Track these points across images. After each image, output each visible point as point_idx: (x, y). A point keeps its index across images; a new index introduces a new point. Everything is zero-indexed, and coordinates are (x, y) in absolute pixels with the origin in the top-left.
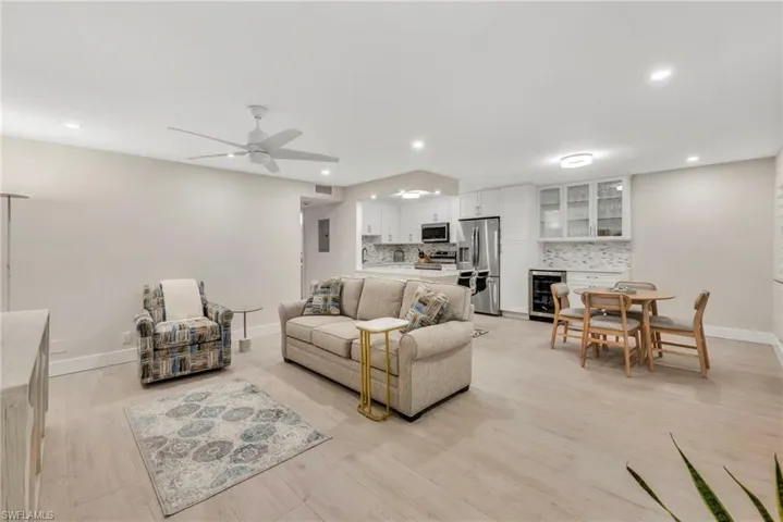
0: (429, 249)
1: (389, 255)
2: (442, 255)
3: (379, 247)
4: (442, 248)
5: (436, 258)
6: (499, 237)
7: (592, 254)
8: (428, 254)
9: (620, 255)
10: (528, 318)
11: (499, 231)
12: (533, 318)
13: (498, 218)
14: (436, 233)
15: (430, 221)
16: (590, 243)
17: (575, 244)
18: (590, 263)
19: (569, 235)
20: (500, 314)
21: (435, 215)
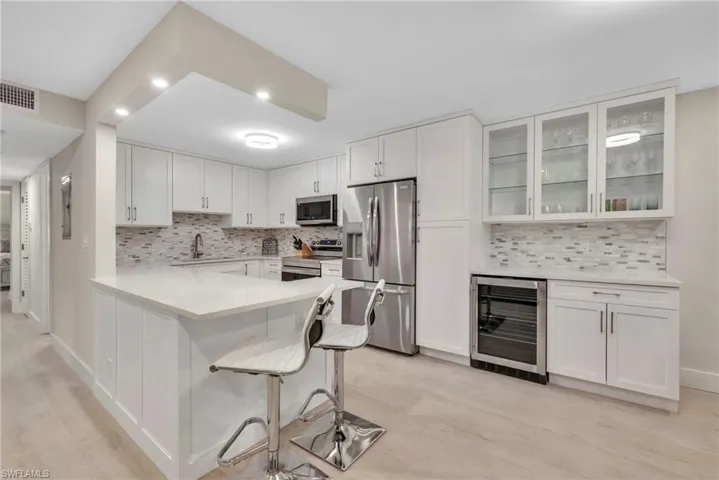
0: (309, 237)
1: (254, 246)
2: (330, 247)
3: (232, 232)
4: (328, 234)
5: (320, 249)
6: (415, 215)
7: (584, 246)
8: (309, 244)
9: (639, 247)
10: (468, 363)
11: (415, 203)
12: (477, 365)
13: (415, 179)
14: (317, 211)
15: (308, 193)
16: (580, 226)
17: (549, 228)
18: (579, 260)
19: (543, 211)
20: (416, 352)
21: (317, 183)
